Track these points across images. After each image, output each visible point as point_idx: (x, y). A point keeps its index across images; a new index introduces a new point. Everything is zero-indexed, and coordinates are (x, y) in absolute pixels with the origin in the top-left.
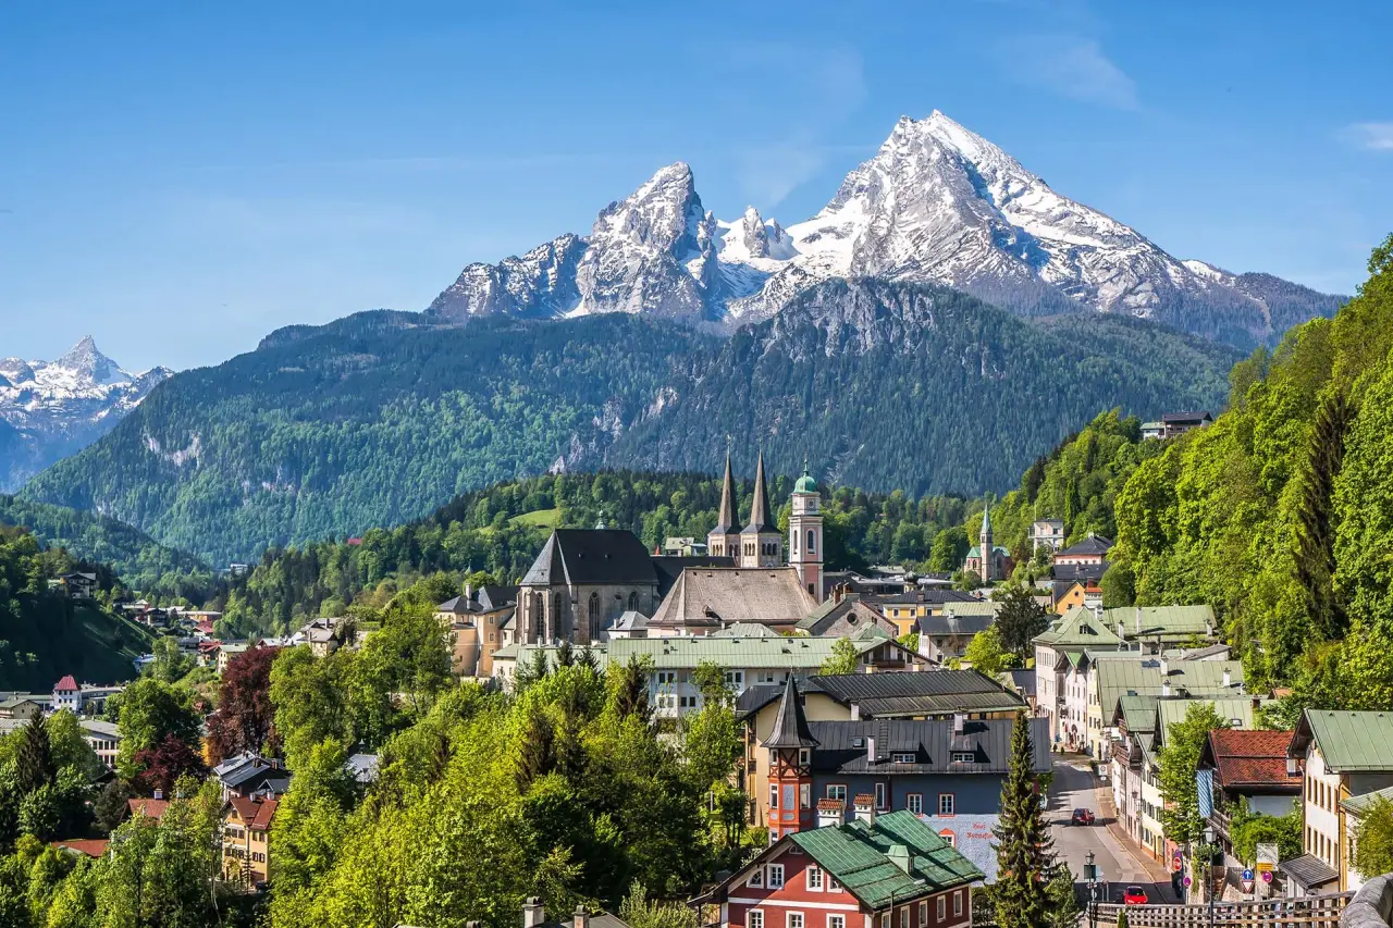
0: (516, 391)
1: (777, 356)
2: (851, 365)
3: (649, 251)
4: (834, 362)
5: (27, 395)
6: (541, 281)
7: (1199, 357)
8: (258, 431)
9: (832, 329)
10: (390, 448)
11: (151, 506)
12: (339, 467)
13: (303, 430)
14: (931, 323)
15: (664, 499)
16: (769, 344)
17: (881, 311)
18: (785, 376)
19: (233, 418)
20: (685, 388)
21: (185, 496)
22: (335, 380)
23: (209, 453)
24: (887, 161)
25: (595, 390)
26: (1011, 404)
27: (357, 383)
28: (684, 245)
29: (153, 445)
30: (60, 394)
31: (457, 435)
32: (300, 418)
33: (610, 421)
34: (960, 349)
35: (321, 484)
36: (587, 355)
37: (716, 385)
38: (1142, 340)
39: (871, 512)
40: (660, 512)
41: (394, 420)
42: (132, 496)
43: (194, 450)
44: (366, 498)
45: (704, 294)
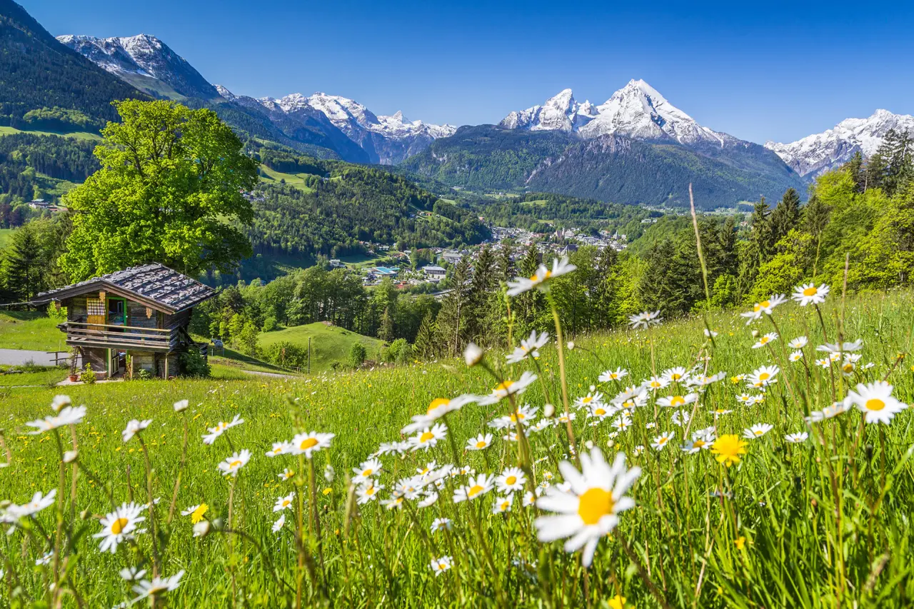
0: (525, 151)
1: (590, 151)
2: (608, 155)
3: (560, 113)
4: (604, 154)
5: (386, 127)
6: (530, 118)
7: (697, 159)
8: (462, 156)
9: (604, 146)
10: (493, 163)
11: (434, 170)
12: (481, 166)
13: (472, 157)
14: (629, 147)
15: (564, 202)
16: (588, 148)
17: (617, 143)
18: (592, 157)
19: (456, 152)
20: (567, 156)
21: (443, 168)
22: (479, 144)
23: (449, 159)
24: (626, 91)
25: (544, 152)
26: (646, 168)
27: (485, 145)
28: (568, 112)
29: (435, 156)
30: (395, 128)
31: (510, 161)
32: (472, 153)
33: (548, 162)
34: (635, 155)
35: (476, 169)
36: (542, 143)
37: (575, 157)
38: (682, 153)
39: (605, 206)
40: (565, 204)
41: (495, 155)
42: (429, 167)
43: (445, 158)
44: (487, 173)
45: (572, 124)
